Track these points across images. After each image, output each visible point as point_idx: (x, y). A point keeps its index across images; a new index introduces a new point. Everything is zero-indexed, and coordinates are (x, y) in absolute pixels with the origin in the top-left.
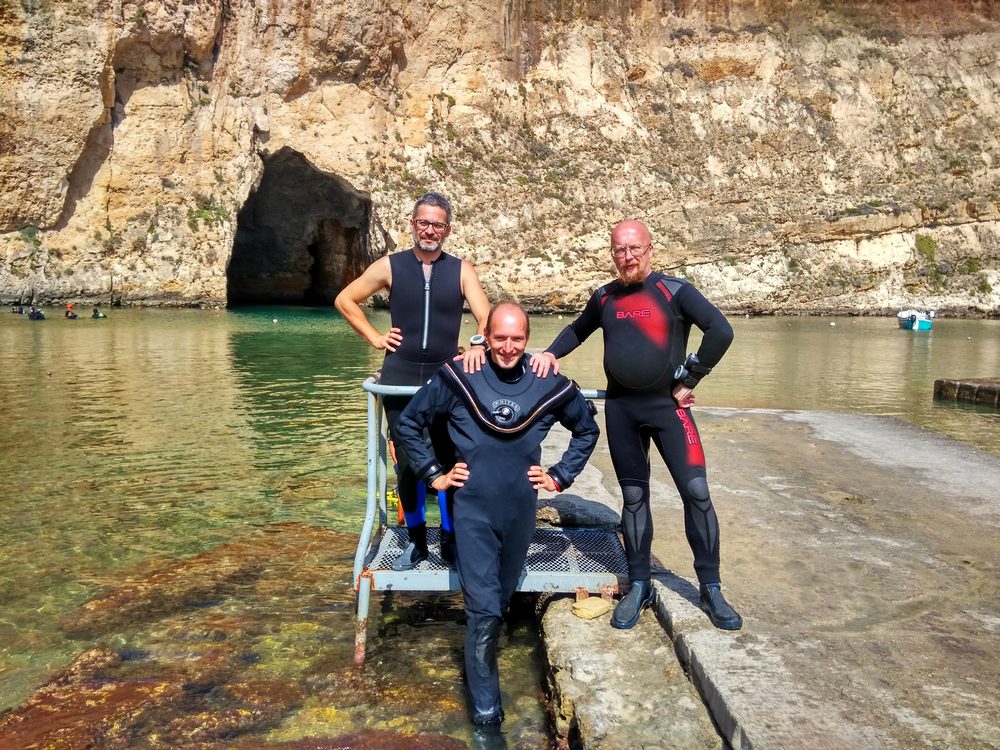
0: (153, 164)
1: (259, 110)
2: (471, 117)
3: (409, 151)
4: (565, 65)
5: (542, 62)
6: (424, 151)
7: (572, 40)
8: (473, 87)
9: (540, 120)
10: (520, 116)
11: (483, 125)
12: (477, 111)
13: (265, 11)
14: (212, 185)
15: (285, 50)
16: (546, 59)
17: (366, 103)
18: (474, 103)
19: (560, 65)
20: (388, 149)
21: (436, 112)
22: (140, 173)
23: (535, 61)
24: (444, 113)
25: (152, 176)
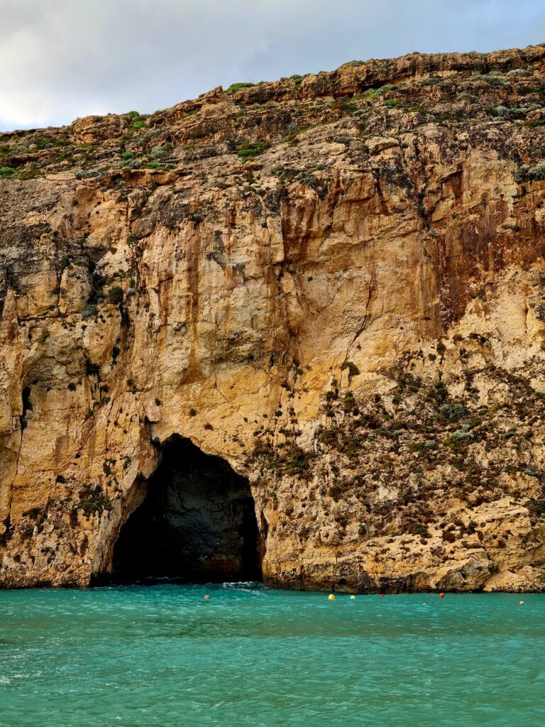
0: (52, 462)
1: (152, 402)
2: (373, 384)
3: (300, 426)
4: (493, 315)
5: (467, 315)
6: (316, 424)
7: (503, 288)
8: (381, 351)
9: (458, 378)
10: (434, 375)
11: (387, 390)
12: (381, 376)
13: (157, 314)
14: (100, 476)
15: (175, 345)
16: (471, 312)
17: (261, 383)
18: (379, 368)
19: (488, 317)
20: (279, 426)
21: (335, 383)
22: (39, 471)
23: (457, 316)
24: (344, 382)
25: (49, 472)
